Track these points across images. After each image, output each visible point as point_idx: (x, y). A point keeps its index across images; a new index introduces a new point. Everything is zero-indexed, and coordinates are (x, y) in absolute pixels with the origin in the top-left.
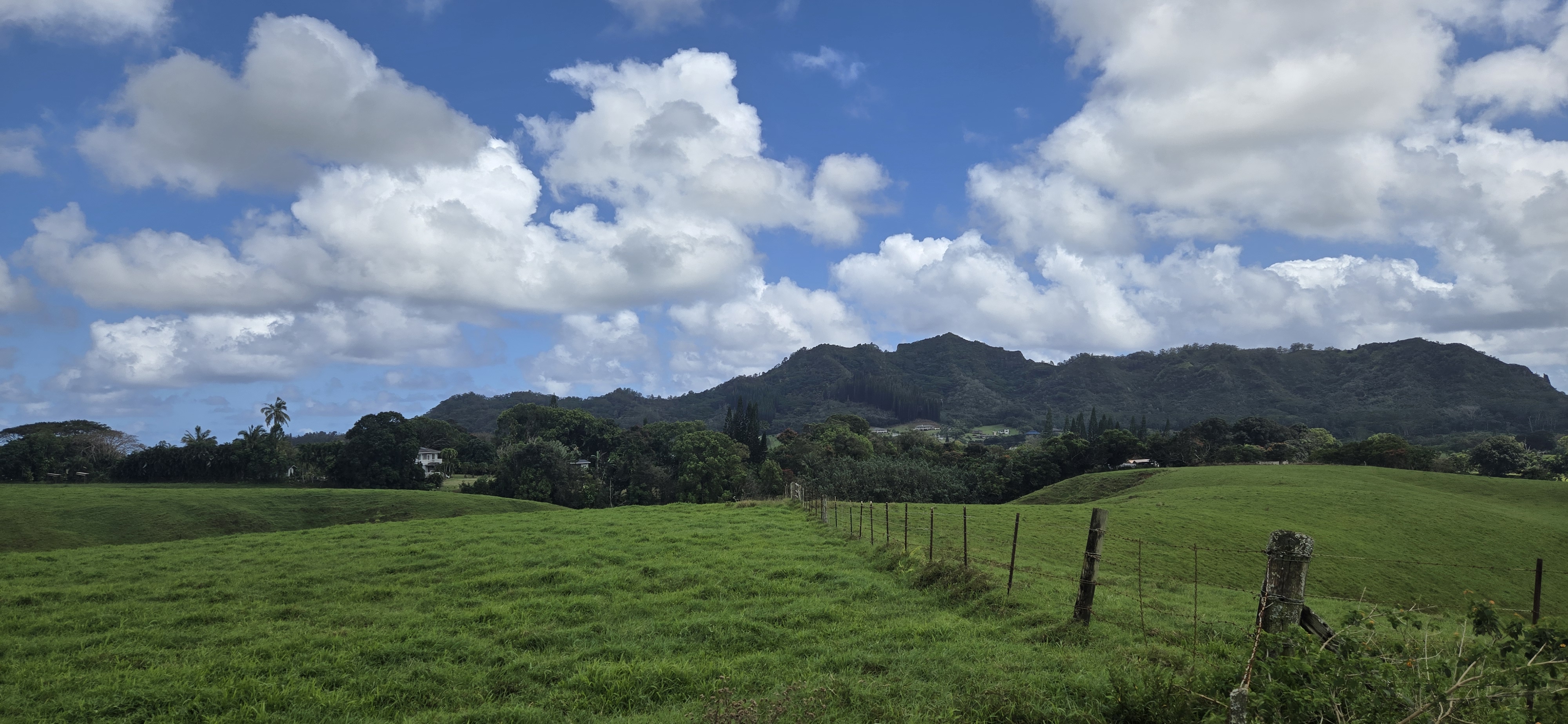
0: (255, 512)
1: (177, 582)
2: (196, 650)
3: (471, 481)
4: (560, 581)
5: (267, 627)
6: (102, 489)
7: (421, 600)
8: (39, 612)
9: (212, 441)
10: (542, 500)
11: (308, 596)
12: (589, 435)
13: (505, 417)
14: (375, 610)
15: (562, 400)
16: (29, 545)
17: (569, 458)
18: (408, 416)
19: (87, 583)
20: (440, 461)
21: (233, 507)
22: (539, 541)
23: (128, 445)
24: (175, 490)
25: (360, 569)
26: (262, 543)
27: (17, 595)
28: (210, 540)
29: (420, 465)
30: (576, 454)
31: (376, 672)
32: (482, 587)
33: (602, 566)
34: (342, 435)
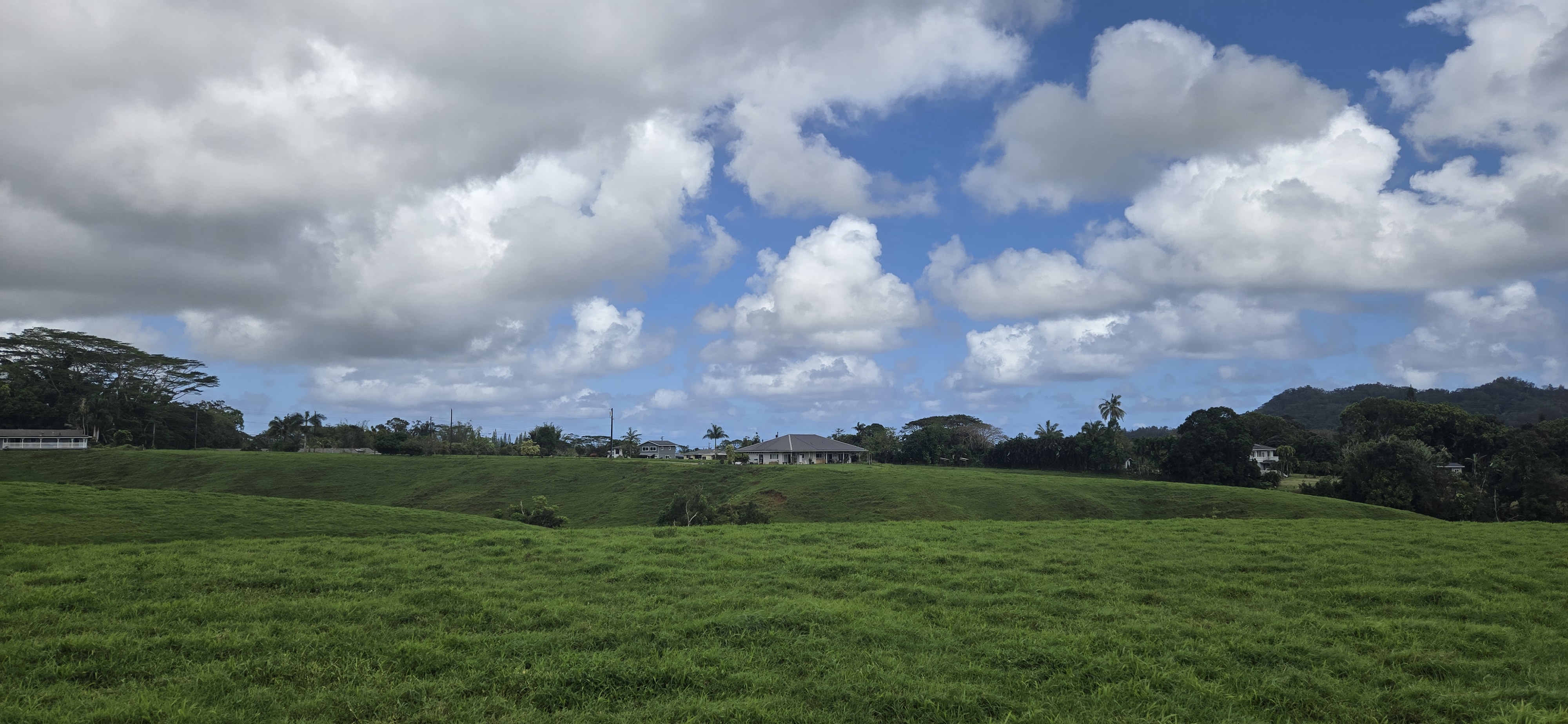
0: (1098, 500)
1: (1049, 558)
2: (1076, 621)
3: (1313, 481)
4: (1449, 604)
5: (1133, 608)
6: (979, 472)
7: (1281, 604)
8: (952, 571)
9: (1059, 433)
10: (1402, 508)
11: (1165, 584)
12: (1461, 434)
13: (1349, 412)
14: (1235, 607)
15: (1422, 393)
16: (931, 515)
17: (1435, 460)
18: (1239, 411)
19: (981, 550)
20: (1277, 459)
21: (1080, 494)
22: (1409, 555)
23: (995, 436)
24: (1033, 476)
25: (1211, 564)
26: (1112, 530)
27: (936, 555)
28: (1068, 523)
29: (1255, 462)
30: (1444, 456)
31: (1248, 671)
32: (1350, 598)
33: (1505, 592)
34: (1174, 430)
